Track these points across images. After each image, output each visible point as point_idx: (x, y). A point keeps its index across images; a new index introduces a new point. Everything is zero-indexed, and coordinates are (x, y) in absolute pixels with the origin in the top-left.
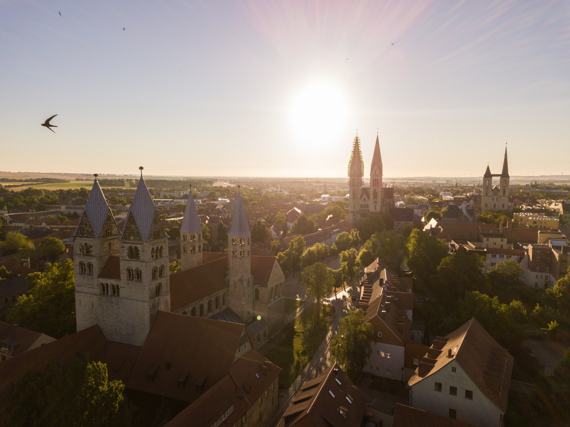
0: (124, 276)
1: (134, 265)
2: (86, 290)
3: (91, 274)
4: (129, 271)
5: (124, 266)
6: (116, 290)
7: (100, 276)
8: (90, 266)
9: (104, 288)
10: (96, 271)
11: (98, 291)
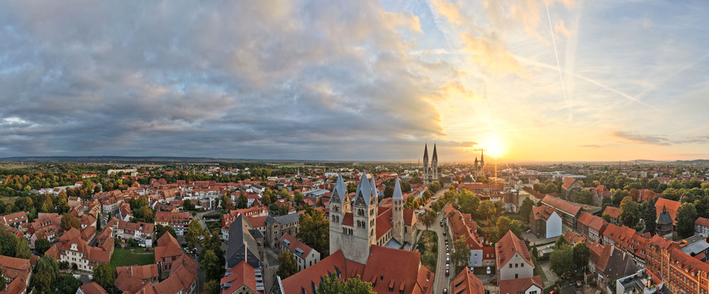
0: (355, 224)
1: (361, 219)
2: (335, 230)
3: (338, 221)
4: (358, 221)
5: (355, 219)
6: (351, 232)
7: (342, 224)
8: (338, 217)
9: (345, 230)
10: (341, 221)
11: (342, 231)
